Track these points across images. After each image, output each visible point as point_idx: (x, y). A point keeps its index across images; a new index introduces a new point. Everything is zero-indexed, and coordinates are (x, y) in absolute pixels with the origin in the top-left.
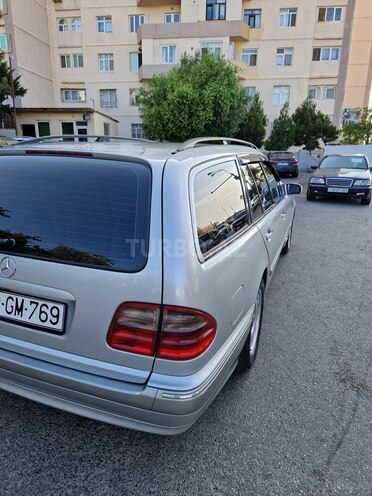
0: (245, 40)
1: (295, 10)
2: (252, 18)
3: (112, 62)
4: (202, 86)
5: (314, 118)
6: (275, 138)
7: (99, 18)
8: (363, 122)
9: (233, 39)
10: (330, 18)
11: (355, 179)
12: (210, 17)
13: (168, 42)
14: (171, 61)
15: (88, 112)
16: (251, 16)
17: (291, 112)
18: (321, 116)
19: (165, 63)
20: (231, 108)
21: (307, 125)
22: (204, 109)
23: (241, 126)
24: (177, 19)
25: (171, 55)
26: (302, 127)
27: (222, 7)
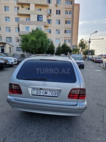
0: (48, 27)
1: (60, 20)
2: (49, 22)
3: (10, 30)
4: (38, 38)
5: (67, 47)
6: (58, 52)
7: (6, 17)
8: (77, 48)
9: (45, 26)
10: (68, 23)
11: (81, 63)
12: (38, 20)
13: (27, 26)
14: (28, 31)
15: (4, 44)
16: (49, 21)
17: (61, 46)
18: (68, 47)
19: (26, 31)
20: (46, 44)
21: (65, 49)
22: (39, 44)
23: (48, 48)
24: (29, 20)
25: (28, 29)
26: (64, 49)
27: (42, 18)
